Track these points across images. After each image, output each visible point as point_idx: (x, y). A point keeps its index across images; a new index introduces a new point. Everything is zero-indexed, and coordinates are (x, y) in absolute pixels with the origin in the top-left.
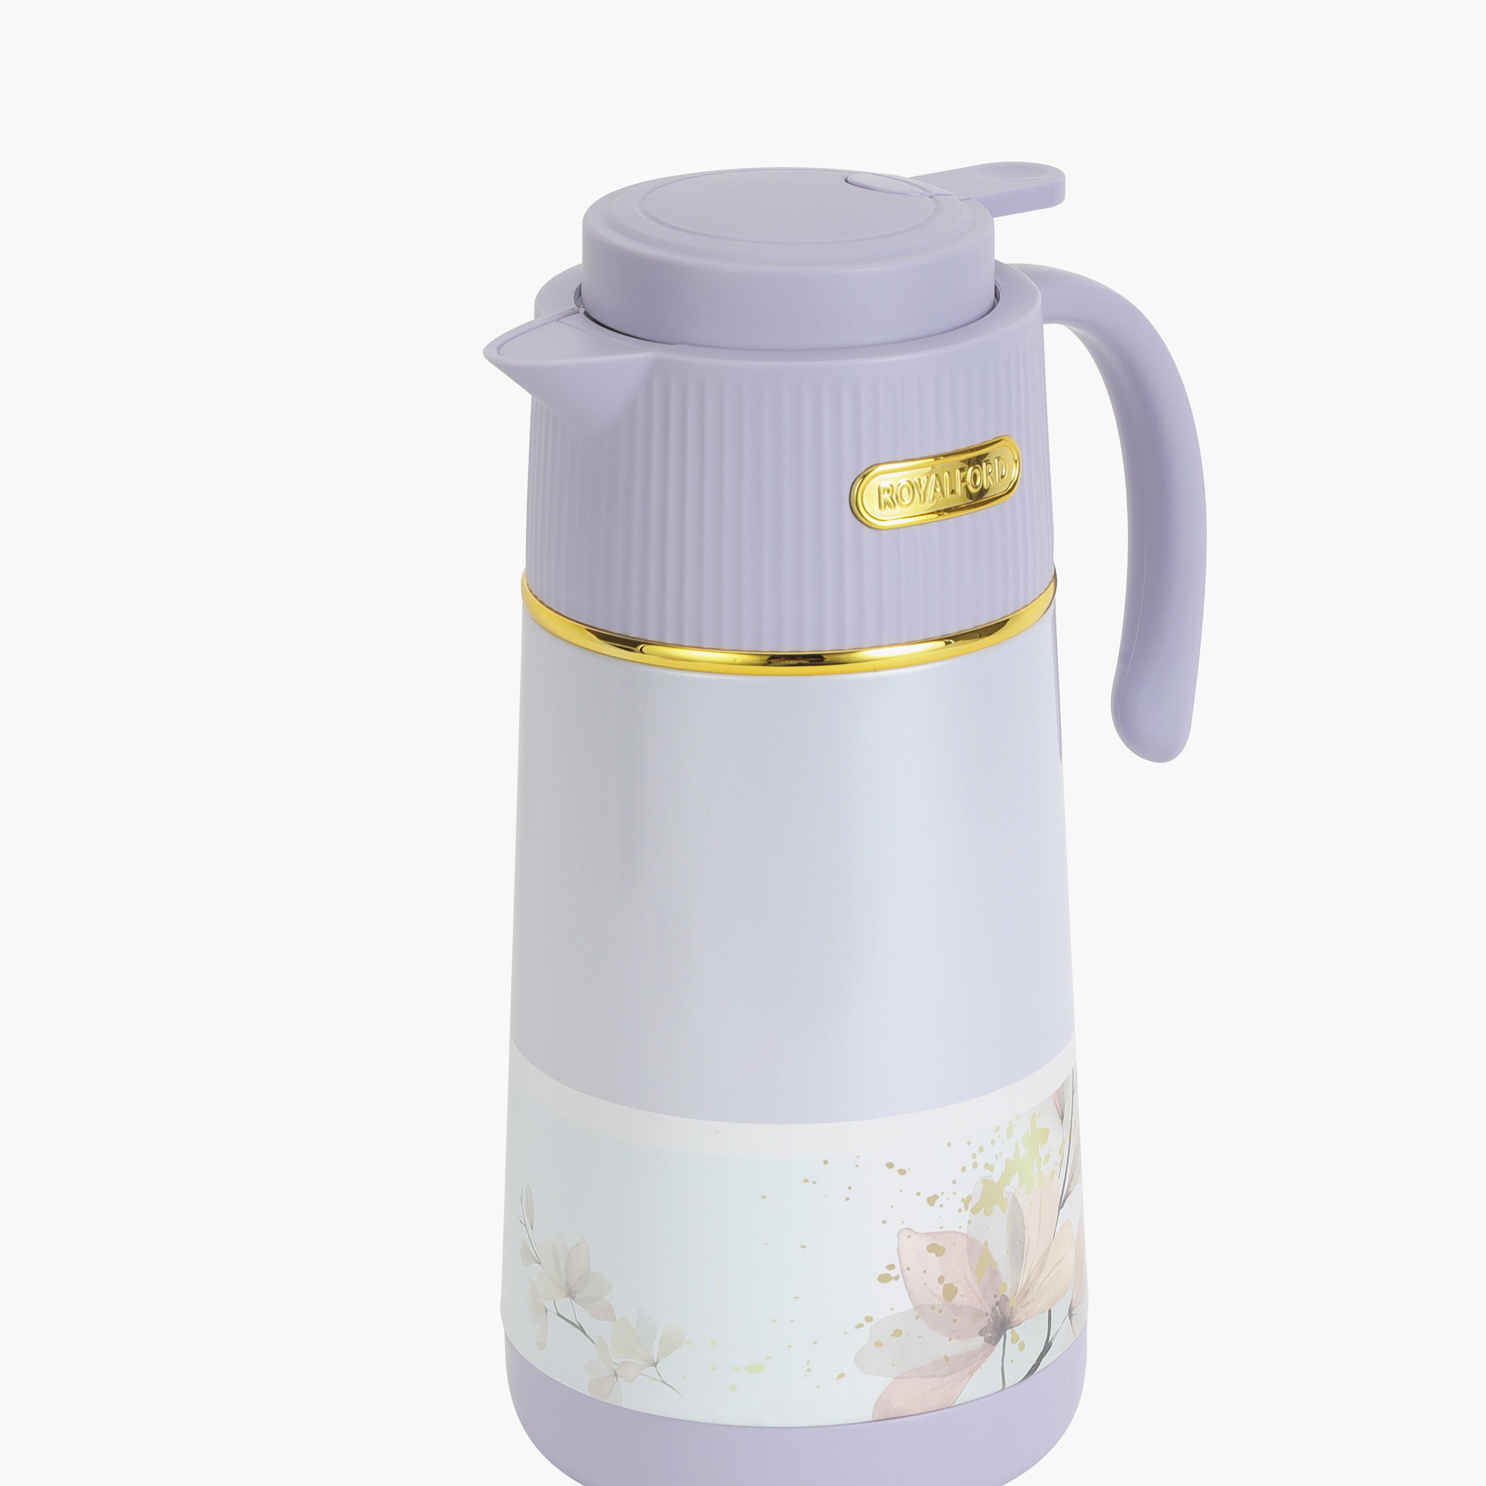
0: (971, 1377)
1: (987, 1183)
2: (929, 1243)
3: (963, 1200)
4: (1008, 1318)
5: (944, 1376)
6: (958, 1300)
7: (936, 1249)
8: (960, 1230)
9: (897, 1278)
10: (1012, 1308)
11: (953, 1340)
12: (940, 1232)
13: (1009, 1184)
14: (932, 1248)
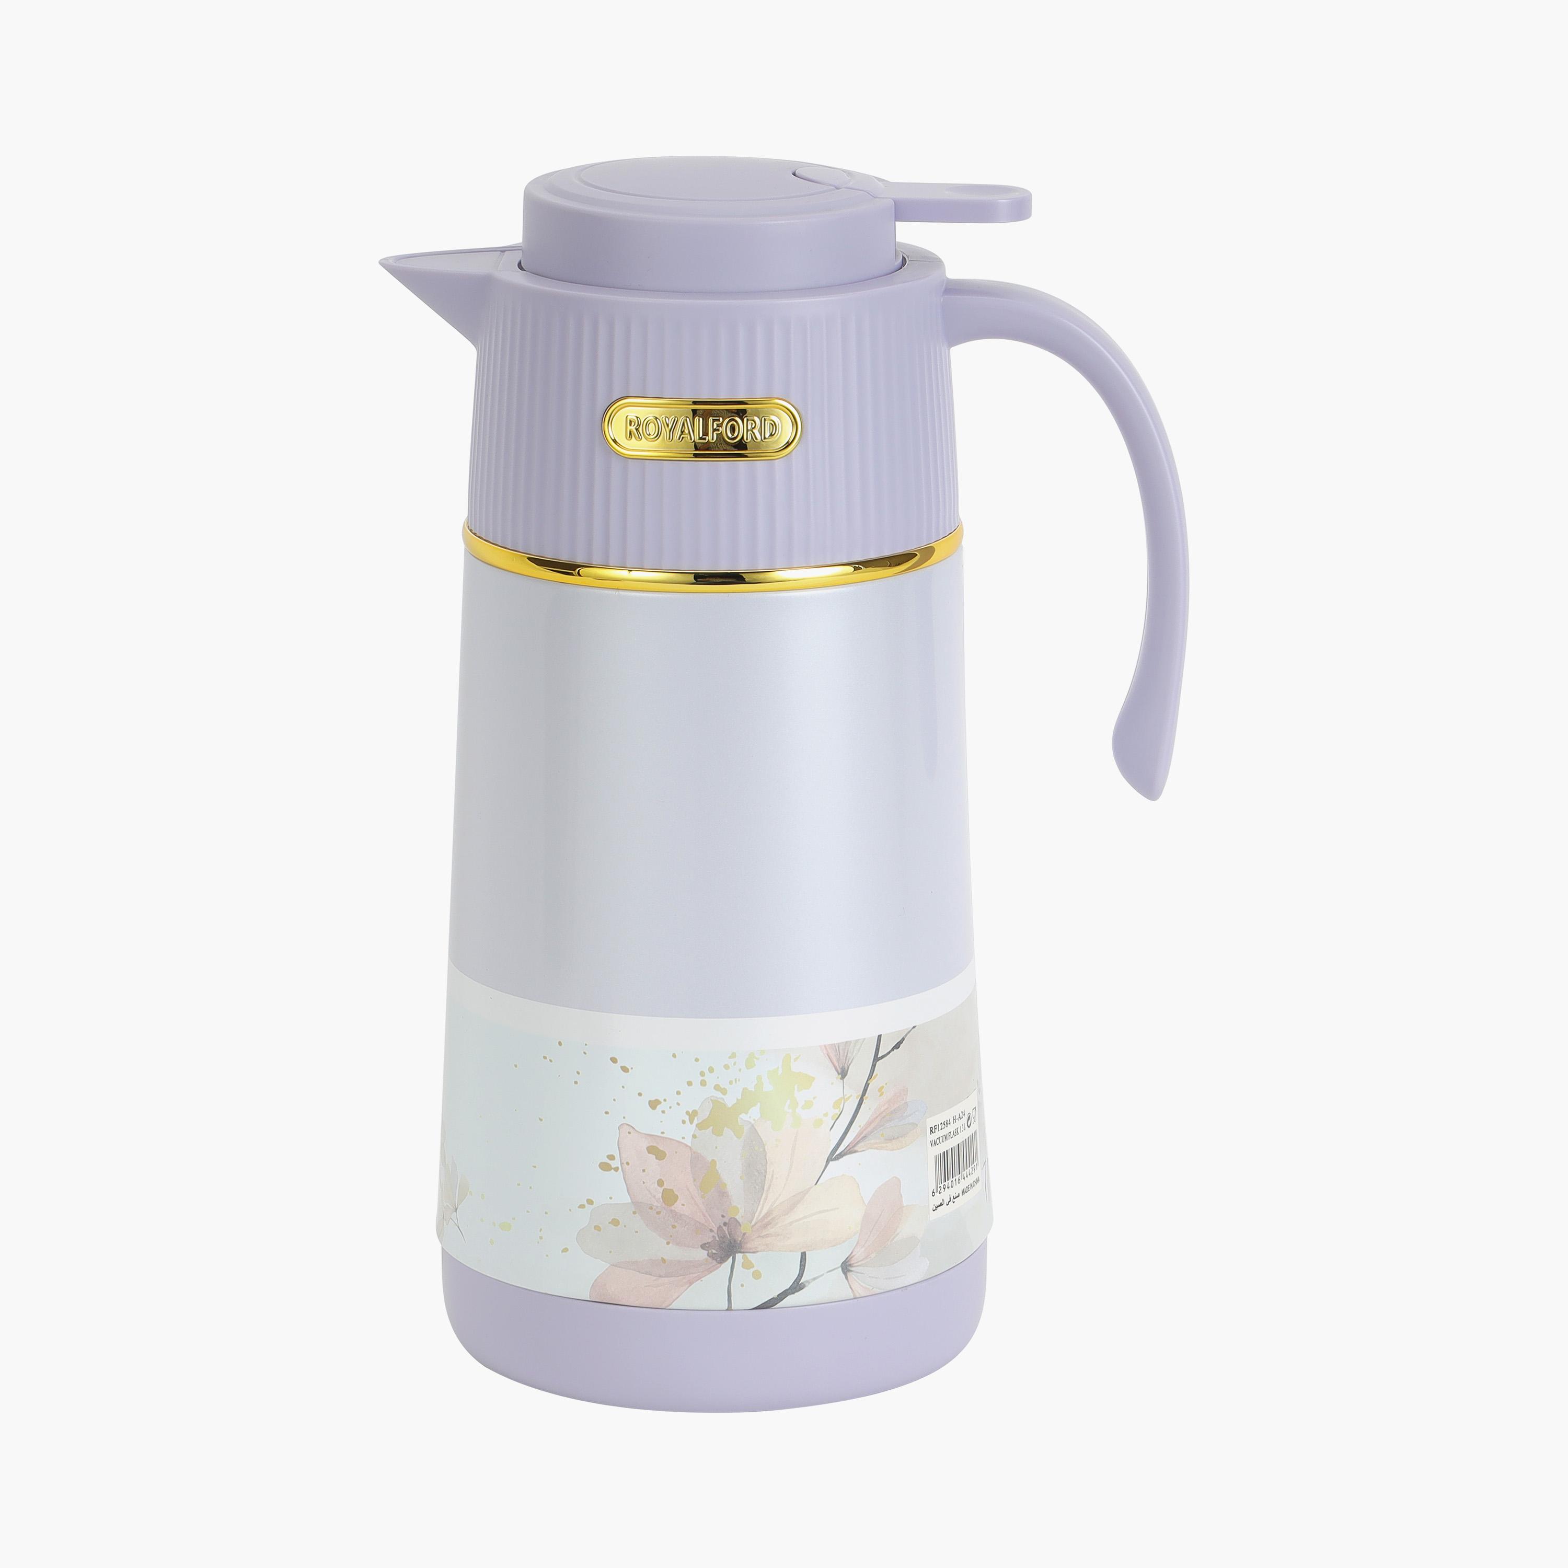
0: (690, 1286)
1: (717, 1105)
2: (649, 1145)
3: (687, 1113)
4: (739, 1242)
5: (660, 1276)
6: (678, 1207)
7: (659, 1154)
8: (683, 1141)
9: (616, 1169)
10: (744, 1234)
11: (671, 1245)
12: (661, 1137)
13: (746, 1113)
14: (651, 1150)
